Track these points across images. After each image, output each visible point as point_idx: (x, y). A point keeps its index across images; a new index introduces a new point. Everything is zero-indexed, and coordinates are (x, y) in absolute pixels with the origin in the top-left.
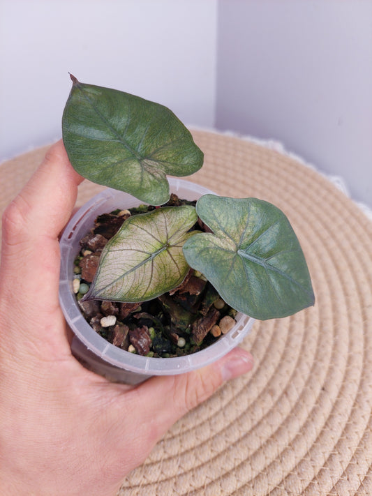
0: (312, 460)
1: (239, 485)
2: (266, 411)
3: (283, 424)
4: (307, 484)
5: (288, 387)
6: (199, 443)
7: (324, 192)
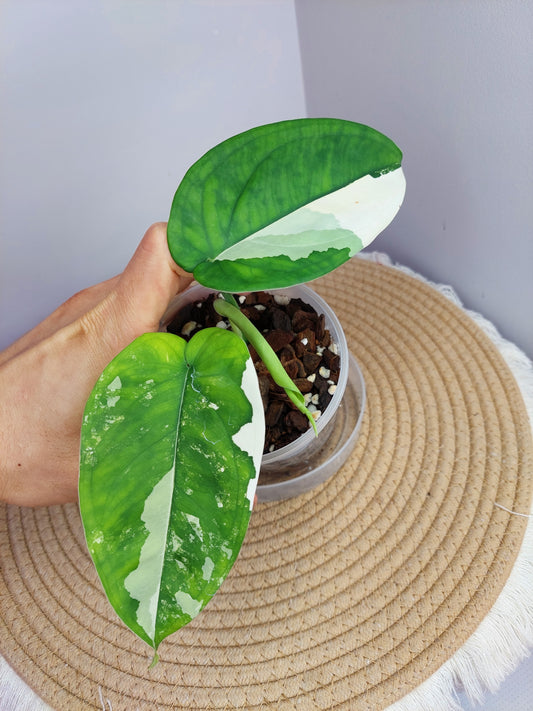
0: (418, 556)
1: (352, 582)
2: (375, 518)
3: (391, 528)
4: (413, 577)
5: (395, 494)
6: (313, 549)
7: (431, 303)
